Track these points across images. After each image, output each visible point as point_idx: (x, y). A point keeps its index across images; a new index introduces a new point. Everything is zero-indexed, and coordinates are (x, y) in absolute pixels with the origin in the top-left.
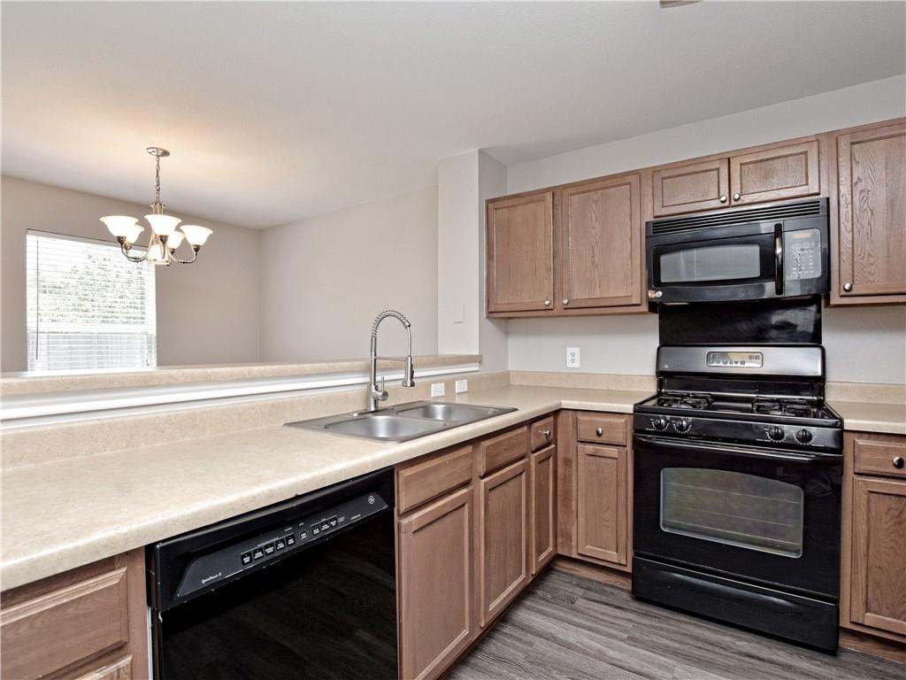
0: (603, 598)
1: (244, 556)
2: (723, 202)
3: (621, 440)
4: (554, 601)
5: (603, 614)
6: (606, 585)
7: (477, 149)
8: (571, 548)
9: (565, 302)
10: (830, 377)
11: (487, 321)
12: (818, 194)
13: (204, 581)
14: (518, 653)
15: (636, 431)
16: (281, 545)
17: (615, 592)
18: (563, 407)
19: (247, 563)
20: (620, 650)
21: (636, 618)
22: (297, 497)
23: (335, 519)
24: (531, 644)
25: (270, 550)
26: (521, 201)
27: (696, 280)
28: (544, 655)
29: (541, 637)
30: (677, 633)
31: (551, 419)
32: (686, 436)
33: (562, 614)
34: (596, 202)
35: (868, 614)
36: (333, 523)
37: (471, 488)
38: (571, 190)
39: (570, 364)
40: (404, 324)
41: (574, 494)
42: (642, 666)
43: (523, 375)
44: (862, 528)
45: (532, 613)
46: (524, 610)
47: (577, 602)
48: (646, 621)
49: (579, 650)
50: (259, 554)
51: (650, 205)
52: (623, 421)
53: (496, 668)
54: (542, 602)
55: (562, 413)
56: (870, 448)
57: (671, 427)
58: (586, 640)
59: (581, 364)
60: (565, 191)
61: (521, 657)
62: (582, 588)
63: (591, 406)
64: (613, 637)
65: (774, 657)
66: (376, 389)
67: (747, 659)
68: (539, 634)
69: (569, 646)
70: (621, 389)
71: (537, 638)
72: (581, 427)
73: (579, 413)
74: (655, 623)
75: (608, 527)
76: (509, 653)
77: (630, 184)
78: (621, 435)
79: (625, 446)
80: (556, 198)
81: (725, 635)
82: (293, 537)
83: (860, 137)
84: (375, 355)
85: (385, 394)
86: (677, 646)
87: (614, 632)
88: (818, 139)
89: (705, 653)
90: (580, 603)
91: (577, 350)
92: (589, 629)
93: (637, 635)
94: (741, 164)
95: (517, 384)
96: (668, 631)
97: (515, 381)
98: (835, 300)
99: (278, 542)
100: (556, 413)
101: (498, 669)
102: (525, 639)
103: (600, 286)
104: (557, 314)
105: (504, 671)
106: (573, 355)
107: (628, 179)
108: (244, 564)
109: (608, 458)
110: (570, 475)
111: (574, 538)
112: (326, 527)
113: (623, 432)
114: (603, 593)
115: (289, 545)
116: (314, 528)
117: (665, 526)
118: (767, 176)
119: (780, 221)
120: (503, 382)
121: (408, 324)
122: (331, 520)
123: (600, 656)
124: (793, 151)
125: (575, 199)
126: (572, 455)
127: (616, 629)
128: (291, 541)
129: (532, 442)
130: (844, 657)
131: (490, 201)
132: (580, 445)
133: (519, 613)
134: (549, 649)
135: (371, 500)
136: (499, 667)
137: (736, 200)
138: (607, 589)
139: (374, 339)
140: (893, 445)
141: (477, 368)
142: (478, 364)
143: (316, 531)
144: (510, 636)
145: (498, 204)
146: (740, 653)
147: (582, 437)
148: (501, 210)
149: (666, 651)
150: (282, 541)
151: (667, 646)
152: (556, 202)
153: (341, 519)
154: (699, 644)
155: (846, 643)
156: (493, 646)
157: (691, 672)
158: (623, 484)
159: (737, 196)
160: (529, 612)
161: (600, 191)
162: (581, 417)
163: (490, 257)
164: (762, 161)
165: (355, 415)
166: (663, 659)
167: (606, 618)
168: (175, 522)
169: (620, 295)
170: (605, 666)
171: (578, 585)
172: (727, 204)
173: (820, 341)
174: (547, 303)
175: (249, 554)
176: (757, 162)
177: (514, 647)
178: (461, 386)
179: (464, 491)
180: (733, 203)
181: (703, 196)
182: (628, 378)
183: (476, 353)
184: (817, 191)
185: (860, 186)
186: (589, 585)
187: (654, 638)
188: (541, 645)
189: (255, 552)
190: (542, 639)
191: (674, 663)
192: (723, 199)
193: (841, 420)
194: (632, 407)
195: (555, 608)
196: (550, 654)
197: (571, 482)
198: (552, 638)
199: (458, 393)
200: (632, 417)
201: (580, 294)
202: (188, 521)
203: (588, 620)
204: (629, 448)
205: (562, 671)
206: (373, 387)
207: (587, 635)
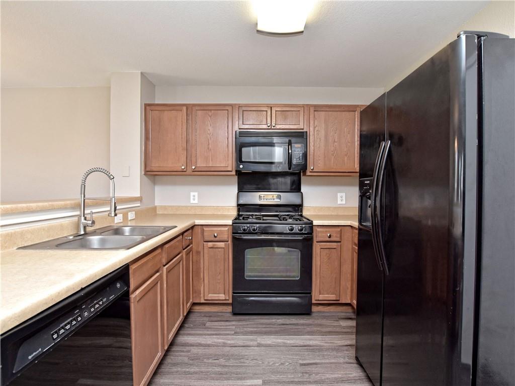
0: (219, 319)
1: (53, 334)
2: (269, 126)
3: (226, 239)
4: (196, 327)
5: (221, 326)
6: (218, 312)
7: (140, 72)
8: (200, 298)
9: (193, 167)
10: (305, 204)
11: (144, 176)
12: (303, 129)
13: (30, 357)
14: (184, 358)
15: (233, 233)
16: (74, 323)
17: (223, 314)
18: (196, 224)
19: (56, 338)
20: (233, 339)
21: (236, 323)
22: (82, 289)
23: (102, 300)
24: (189, 351)
25: (68, 327)
26: (168, 108)
27: (257, 161)
28: (197, 354)
29: (193, 346)
30: (255, 324)
31: (191, 231)
32: (256, 233)
33: (201, 332)
34: (211, 117)
35: (320, 296)
36: (101, 303)
37: (160, 272)
38: (197, 108)
39: (192, 201)
40: (109, 177)
41: (202, 269)
42: (244, 343)
43: (165, 208)
44: (319, 263)
45: (185, 336)
46: (181, 336)
47: (207, 324)
48: (240, 323)
49: (214, 346)
50: (62, 331)
51: (237, 122)
52: (227, 229)
53: (174, 369)
54: (189, 329)
55: (196, 227)
56: (321, 232)
57: (250, 230)
58: (216, 340)
59: (198, 202)
60: (194, 108)
61: (186, 360)
62: (207, 317)
63: (211, 223)
64: (228, 334)
65: (291, 322)
66: (85, 219)
67: (282, 326)
68: (192, 345)
69: (209, 346)
70: (219, 213)
71: (192, 347)
72: (205, 234)
73: (204, 226)
74: (244, 323)
75: (220, 283)
76: (179, 359)
77: (228, 110)
78: (226, 236)
79: (228, 241)
80: (188, 110)
81: (272, 319)
82: (80, 316)
83: (317, 108)
84: (84, 197)
85: (93, 222)
86: (255, 329)
87: (227, 332)
88: (303, 106)
89: (268, 329)
90: (208, 324)
91: (196, 194)
92: (216, 335)
93: (238, 330)
94: (276, 111)
95: (161, 213)
96: (250, 324)
97: (159, 212)
98: (308, 173)
99: (72, 321)
100: (193, 227)
101: (175, 370)
102: (185, 350)
103: (212, 161)
104: (188, 174)
105: (179, 369)
106: (194, 196)
107: (227, 108)
108: (54, 339)
109: (219, 248)
110: (200, 260)
111: (202, 292)
112: (97, 306)
113: (227, 234)
114: (218, 316)
115: (78, 322)
116: (91, 307)
117: (247, 277)
118: (285, 118)
119: (290, 138)
120: (153, 212)
121: (112, 177)
122: (99, 301)
123: (225, 345)
124: (295, 109)
125: (199, 113)
126: (200, 249)
127: (228, 331)
128: (79, 319)
129: (183, 244)
130: (314, 315)
131: (146, 105)
132: (205, 243)
133: (179, 338)
134: (199, 350)
135: (118, 285)
136: (175, 368)
137: (274, 127)
138: (220, 314)
139: (84, 186)
140: (328, 230)
141: (139, 205)
142: (139, 202)
143: (92, 310)
144: (178, 351)
145: (153, 108)
146: (280, 325)
147: (206, 239)
148: (155, 112)
149: (252, 333)
150: (74, 319)
151: (252, 331)
152: (188, 112)
153: (105, 300)
154: (264, 326)
155: (314, 309)
156: (169, 360)
157: (264, 339)
158: (227, 260)
159: (274, 125)
160: (184, 336)
161: (213, 111)
162: (205, 229)
163: (147, 138)
164: (284, 111)
165: (71, 237)
166: (252, 337)
167: (222, 327)
168: (10, 319)
169: (222, 166)
170: (228, 349)
171: (204, 316)
172: (270, 128)
173: (300, 190)
174: (183, 167)
175: (56, 332)
176: (282, 111)
177: (181, 356)
178: (131, 216)
179: (158, 274)
180: (272, 127)
181: (260, 122)
182: (223, 208)
183: (138, 195)
184: (302, 128)
185: (316, 129)
186: (210, 314)
187: (245, 329)
188: (195, 350)
189: (60, 330)
190: (194, 347)
191: (256, 337)
192: (269, 125)
193: (312, 221)
194: (231, 221)
195: (197, 330)
196: (201, 352)
197: (200, 263)
198: (200, 345)
199: (130, 220)
200: (231, 227)
201: (201, 164)
202: (19, 316)
203: (214, 331)
204: (230, 242)
205: (208, 358)
206: (83, 218)
207: (215, 338)
